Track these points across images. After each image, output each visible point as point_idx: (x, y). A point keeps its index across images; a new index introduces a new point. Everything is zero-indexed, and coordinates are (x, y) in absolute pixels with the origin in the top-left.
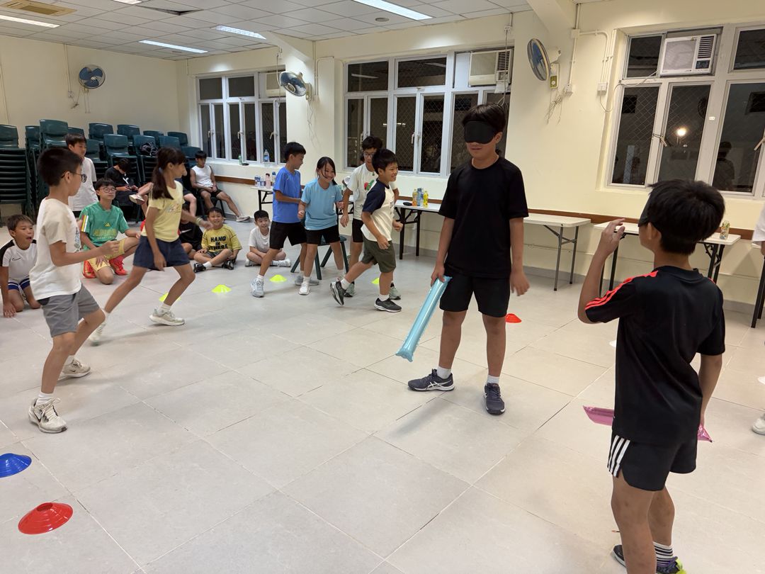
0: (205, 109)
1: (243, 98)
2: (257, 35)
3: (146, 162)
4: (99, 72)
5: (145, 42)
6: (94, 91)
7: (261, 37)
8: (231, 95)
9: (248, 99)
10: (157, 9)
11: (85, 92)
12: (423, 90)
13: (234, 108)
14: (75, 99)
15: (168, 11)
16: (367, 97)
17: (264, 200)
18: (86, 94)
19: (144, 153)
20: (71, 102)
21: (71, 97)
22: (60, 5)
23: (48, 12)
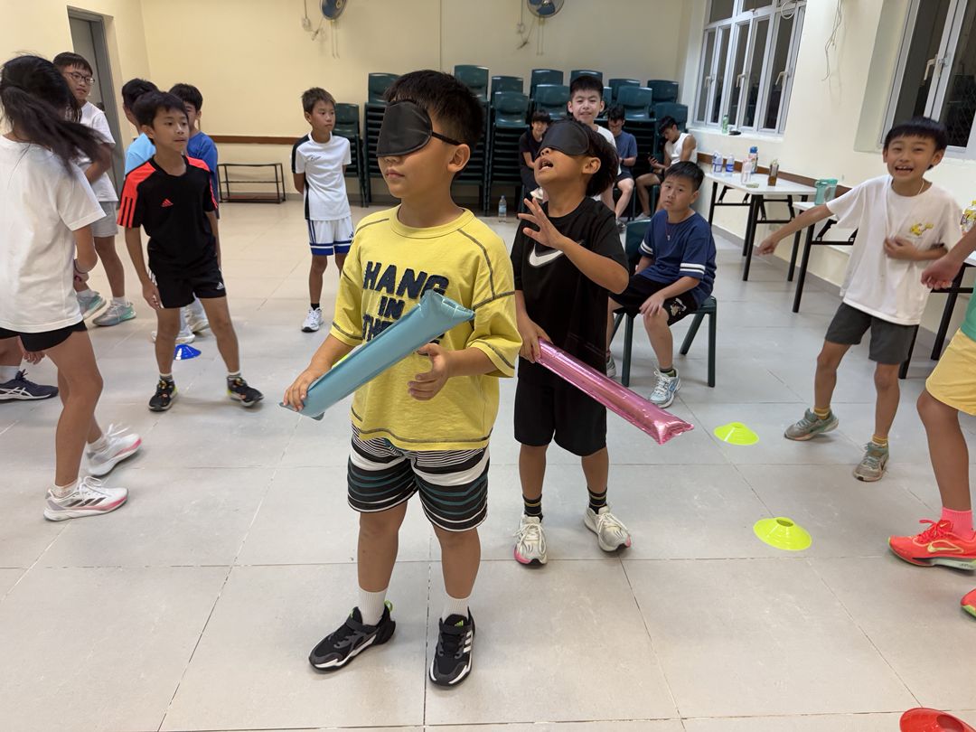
0: (712, 35)
1: (758, 10)
6: (552, 21)
8: (746, 9)
9: (761, 12)
11: (540, 23)
13: (744, 28)
14: (525, 36)
17: (721, 198)
18: (541, 27)
20: (519, 39)
21: (520, 32)
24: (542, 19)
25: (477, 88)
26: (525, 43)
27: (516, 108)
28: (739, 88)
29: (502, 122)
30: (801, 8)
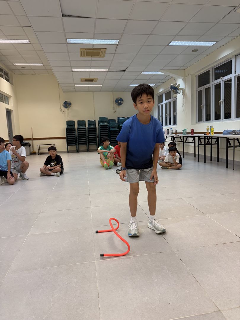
0: (159, 107)
1: (168, 100)
2: (159, 73)
4: (121, 100)
5: (130, 85)
6: (121, 106)
7: (161, 73)
8: (165, 100)
9: (169, 100)
10: (116, 71)
12: (223, 79)
13: (166, 104)
15: (121, 71)
16: (203, 88)
18: (119, 108)
20: (114, 111)
21: (114, 109)
22: (91, 77)
23: (92, 80)
24: (118, 106)
25: (106, 122)
27: (115, 126)
28: (167, 117)
29: (112, 129)
30: (177, 99)
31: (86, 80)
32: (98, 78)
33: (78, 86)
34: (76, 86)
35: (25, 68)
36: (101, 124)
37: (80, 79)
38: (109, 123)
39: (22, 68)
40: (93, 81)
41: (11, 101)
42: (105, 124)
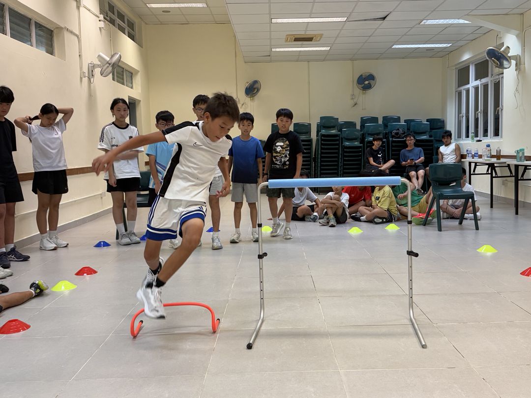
0: (460, 94)
1: (482, 80)
2: (461, 21)
3: (394, 144)
4: (371, 77)
5: (395, 46)
6: (370, 91)
7: (466, 22)
8: (476, 79)
9: (484, 80)
10: (365, 20)
13: (476, 89)
14: (355, 100)
15: (375, 19)
17: (474, 171)
18: (364, 96)
19: (393, 137)
20: (352, 102)
21: (352, 99)
22: (310, 33)
23: (310, 39)
24: (364, 92)
25: (333, 127)
26: (355, 104)
27: (354, 137)
28: (478, 118)
29: (347, 144)
30: (502, 77)
31: (296, 40)
32: (323, 34)
33: (278, 50)
34: (273, 50)
35: (169, 12)
36: (323, 132)
37: (285, 37)
38: (340, 130)
39: (163, 11)
40: (312, 41)
41: (138, 80)
42: (333, 132)
